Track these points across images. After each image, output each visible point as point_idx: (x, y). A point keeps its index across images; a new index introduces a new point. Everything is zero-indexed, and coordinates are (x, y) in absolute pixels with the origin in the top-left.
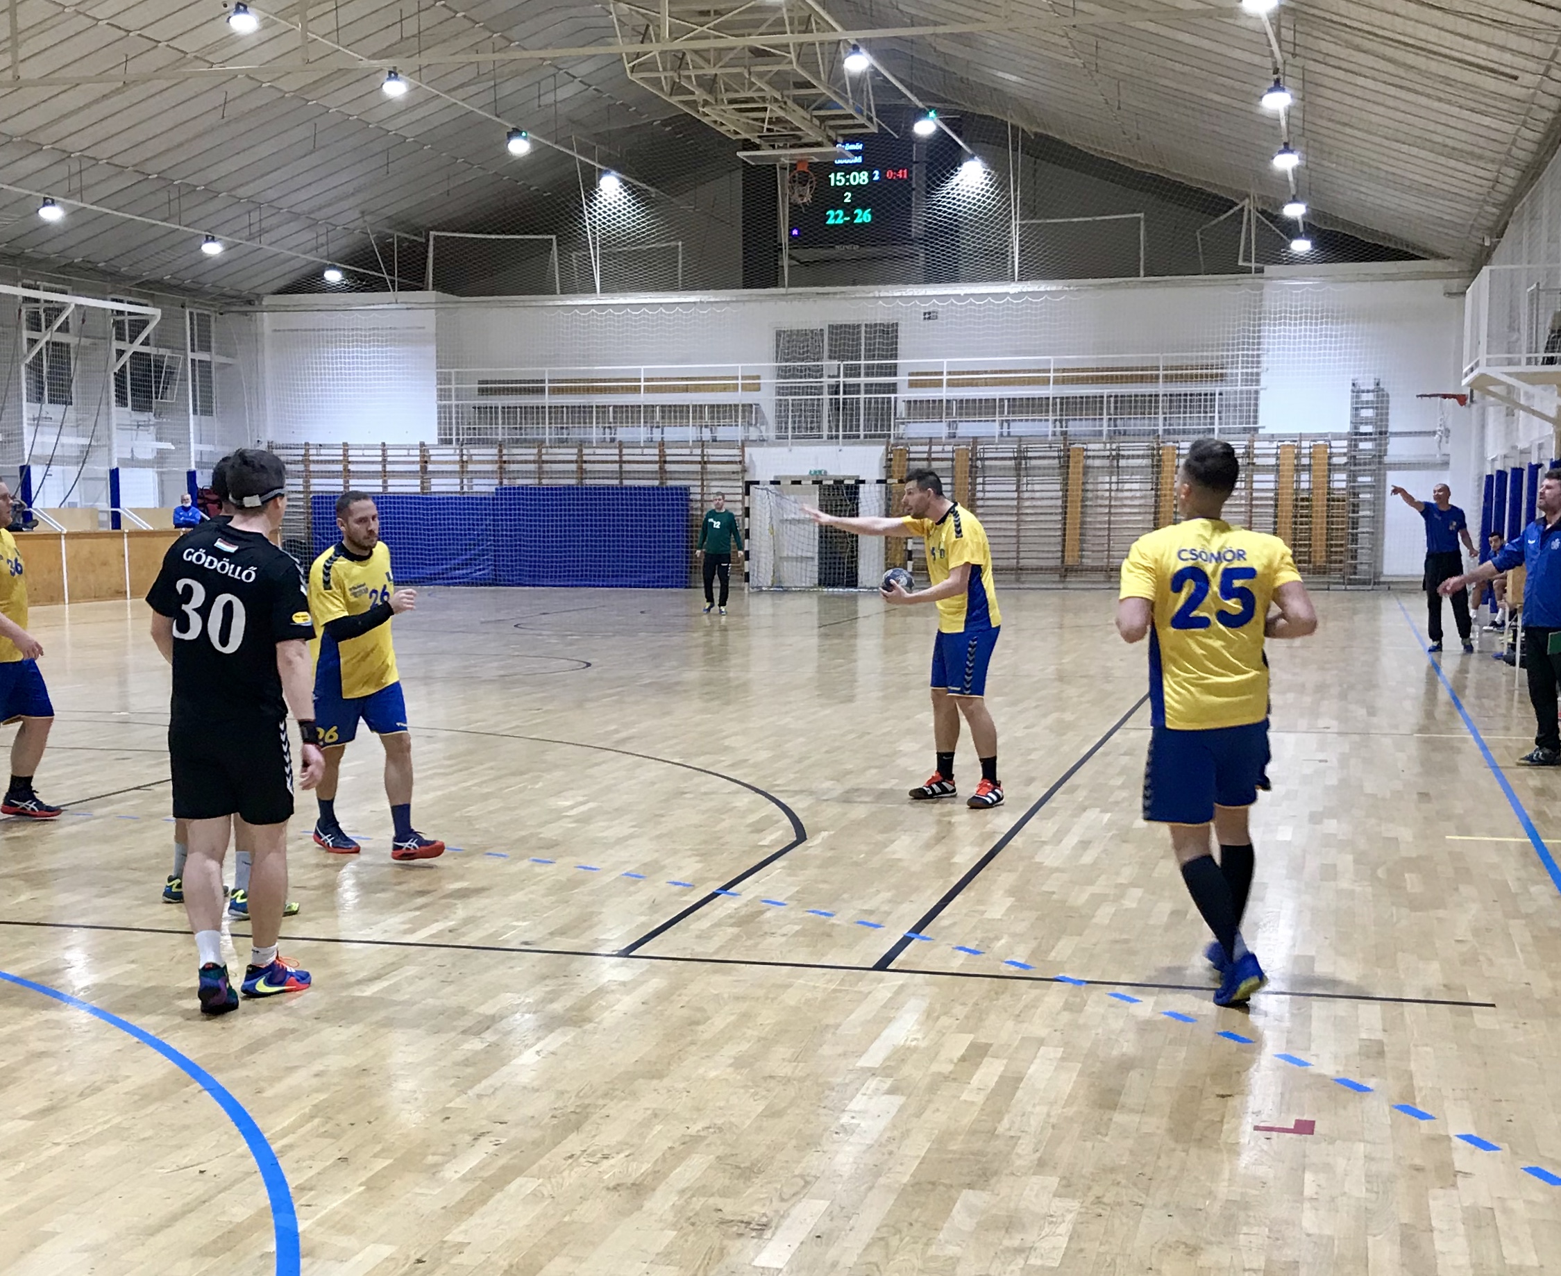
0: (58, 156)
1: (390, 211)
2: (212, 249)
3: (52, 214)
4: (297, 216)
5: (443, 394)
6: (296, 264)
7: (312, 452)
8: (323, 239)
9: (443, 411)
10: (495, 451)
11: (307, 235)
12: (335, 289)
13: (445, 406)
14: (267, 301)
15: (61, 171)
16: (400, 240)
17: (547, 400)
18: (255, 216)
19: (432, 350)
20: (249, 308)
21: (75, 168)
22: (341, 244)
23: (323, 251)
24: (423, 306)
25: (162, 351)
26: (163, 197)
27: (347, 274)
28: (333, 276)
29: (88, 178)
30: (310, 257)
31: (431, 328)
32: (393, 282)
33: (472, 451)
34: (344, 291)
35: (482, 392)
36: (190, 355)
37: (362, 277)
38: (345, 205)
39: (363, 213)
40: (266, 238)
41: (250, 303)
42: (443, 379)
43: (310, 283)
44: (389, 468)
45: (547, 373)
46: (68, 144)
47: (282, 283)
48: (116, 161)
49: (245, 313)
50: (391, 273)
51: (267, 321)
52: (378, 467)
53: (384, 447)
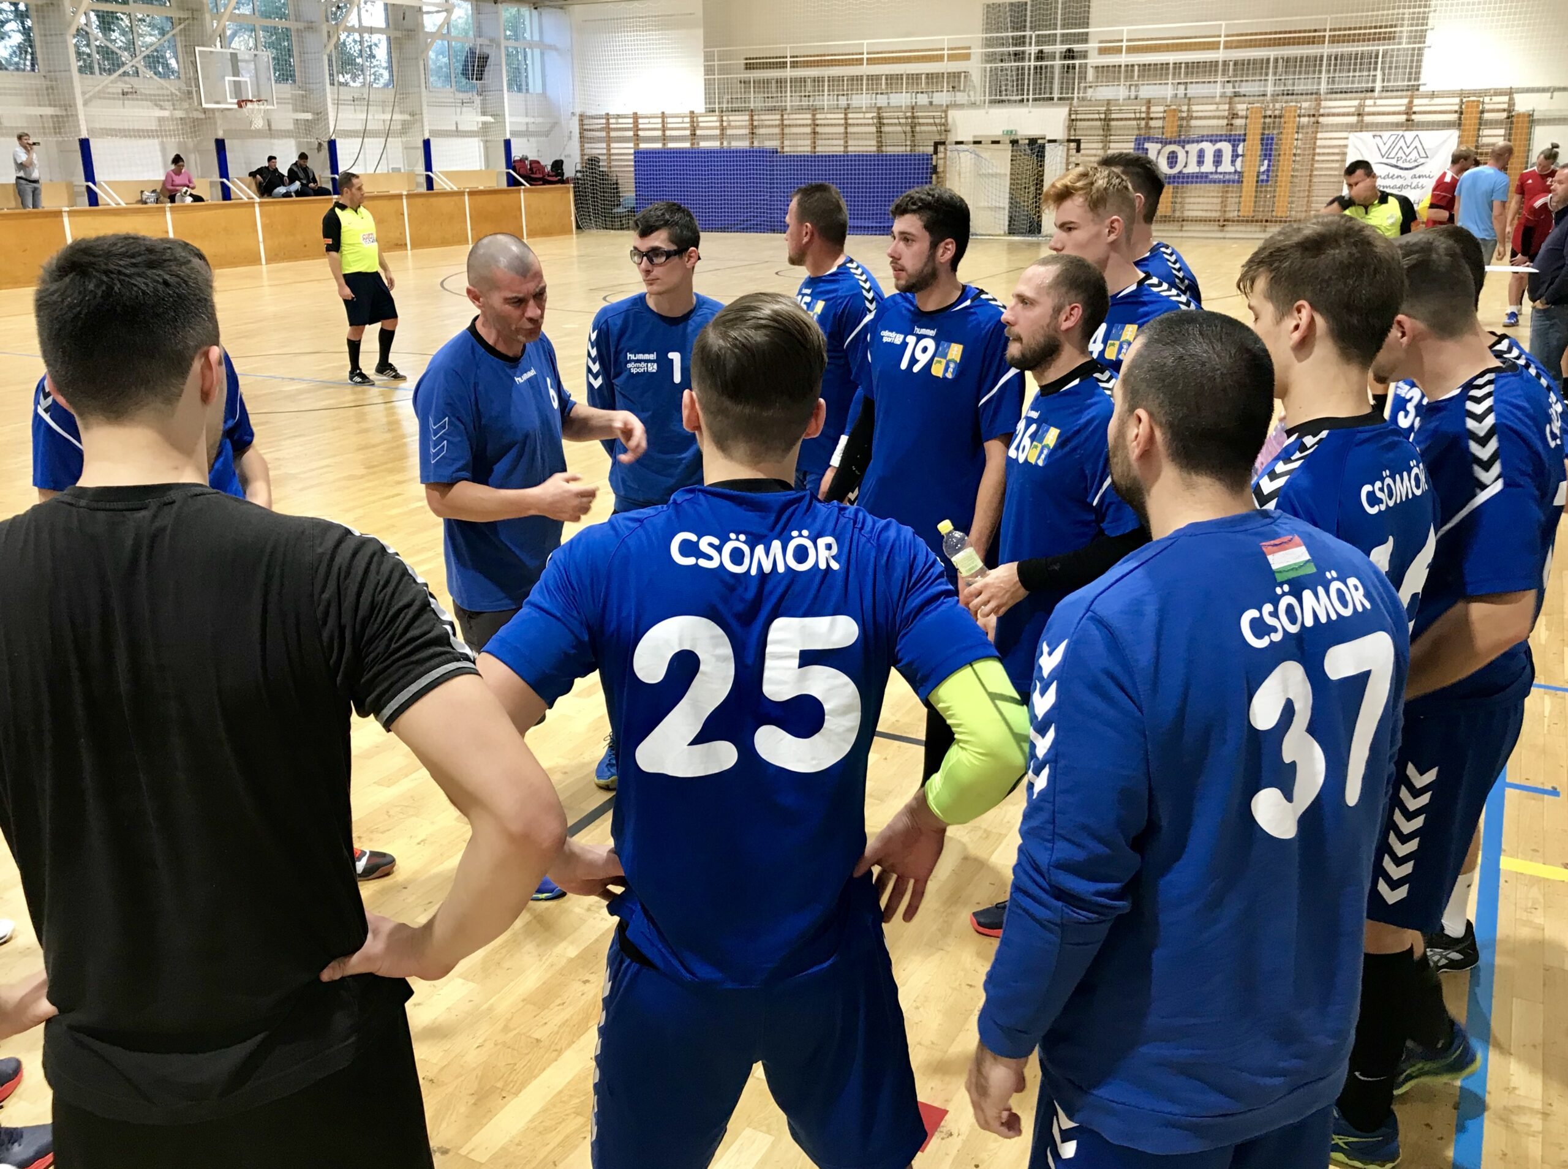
5: (709, 70)
7: (611, 121)
9: (708, 84)
10: (747, 118)
13: (710, 80)
17: (789, 73)
19: (700, 32)
20: (564, 3)
31: (700, 14)
33: (731, 118)
35: (747, 67)
36: (504, 43)
42: (708, 57)
44: (668, 133)
45: (788, 50)
51: (577, 13)
52: (659, 133)
53: (663, 116)
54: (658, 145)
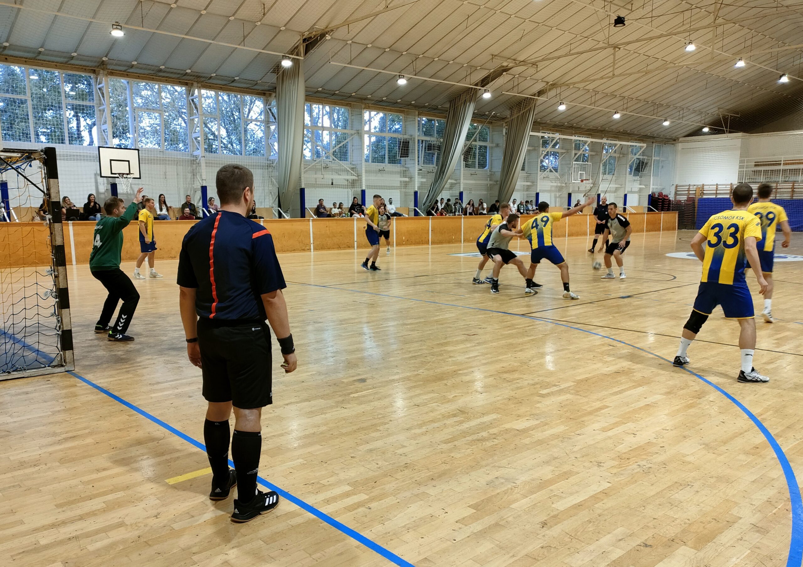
0: (621, 98)
1: (728, 108)
2: (666, 124)
3: (617, 116)
4: (695, 111)
5: (741, 167)
6: (692, 127)
7: (691, 187)
8: (703, 118)
11: (699, 117)
12: (705, 134)
13: (741, 171)
14: (680, 139)
15: (621, 103)
16: (731, 116)
17: (782, 167)
18: (681, 112)
19: (738, 152)
20: (674, 142)
21: (626, 102)
22: (709, 119)
23: (703, 122)
24: (737, 138)
25: (644, 157)
26: (652, 108)
27: (710, 129)
28: (706, 130)
29: (629, 105)
30: (698, 124)
31: (739, 145)
32: (727, 131)
34: (709, 135)
35: (756, 165)
36: (653, 158)
37: (715, 130)
38: (712, 107)
39: (719, 108)
40: (684, 119)
41: (675, 140)
42: (742, 162)
43: (697, 132)
44: (718, 192)
45: (782, 158)
46: (624, 95)
47: (686, 134)
48: (638, 98)
49: (673, 144)
50: (726, 128)
51: (680, 146)
52: (715, 192)
53: (717, 185)
54: (714, 197)
